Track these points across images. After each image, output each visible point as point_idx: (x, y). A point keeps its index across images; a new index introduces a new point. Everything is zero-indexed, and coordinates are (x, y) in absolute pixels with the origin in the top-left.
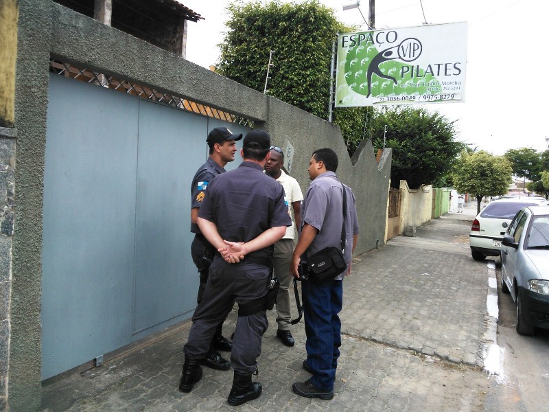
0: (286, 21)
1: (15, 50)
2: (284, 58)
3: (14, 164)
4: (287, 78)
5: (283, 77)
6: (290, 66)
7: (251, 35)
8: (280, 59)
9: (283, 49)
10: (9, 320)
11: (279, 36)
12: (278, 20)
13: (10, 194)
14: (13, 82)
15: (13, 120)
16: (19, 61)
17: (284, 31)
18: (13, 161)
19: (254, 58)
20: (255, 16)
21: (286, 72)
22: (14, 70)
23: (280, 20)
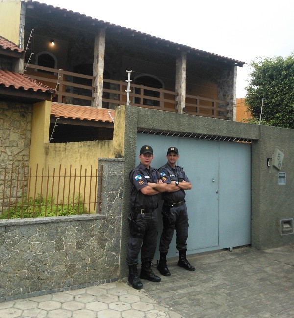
0: (286, 70)
1: (124, 129)
2: (287, 93)
3: (124, 172)
4: (289, 106)
5: (286, 105)
6: (291, 98)
7: (265, 80)
8: (284, 94)
9: (285, 88)
10: (121, 232)
11: (282, 80)
12: (281, 70)
13: (122, 183)
14: (124, 141)
15: (123, 155)
16: (126, 133)
17: (286, 77)
18: (123, 170)
19: (268, 94)
20: (267, 68)
21: (287, 102)
22: (124, 136)
23: (282, 70)
